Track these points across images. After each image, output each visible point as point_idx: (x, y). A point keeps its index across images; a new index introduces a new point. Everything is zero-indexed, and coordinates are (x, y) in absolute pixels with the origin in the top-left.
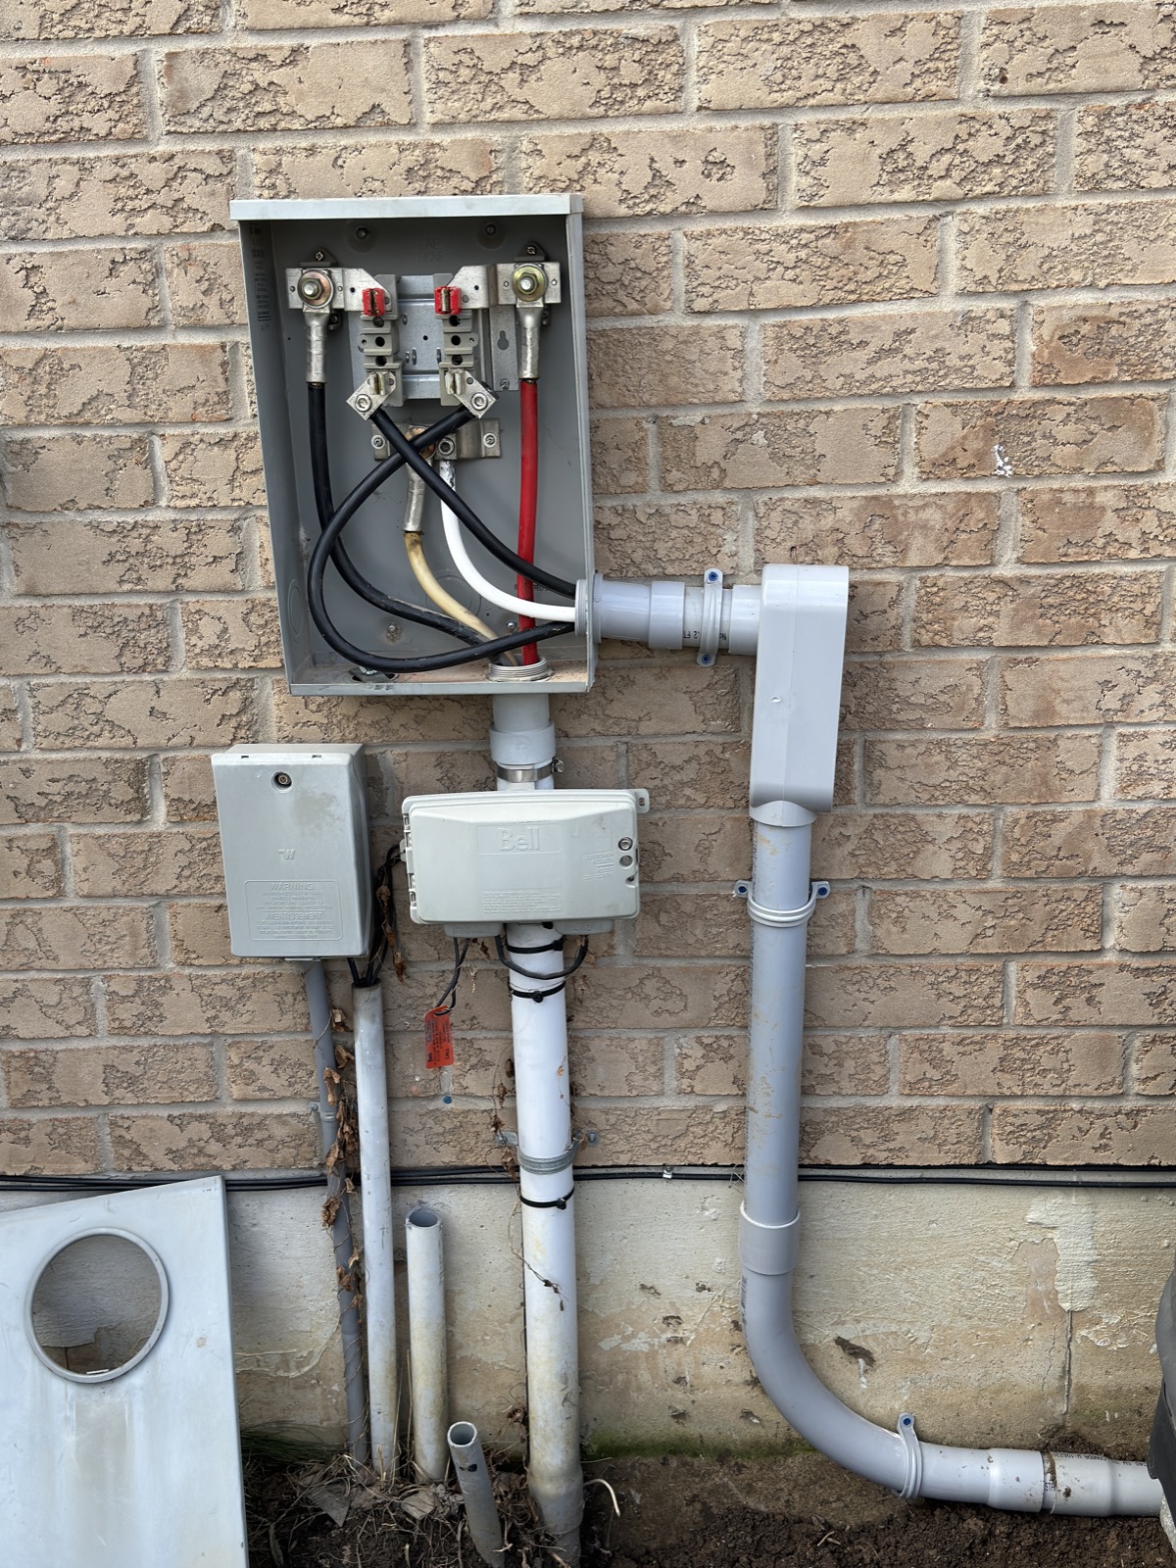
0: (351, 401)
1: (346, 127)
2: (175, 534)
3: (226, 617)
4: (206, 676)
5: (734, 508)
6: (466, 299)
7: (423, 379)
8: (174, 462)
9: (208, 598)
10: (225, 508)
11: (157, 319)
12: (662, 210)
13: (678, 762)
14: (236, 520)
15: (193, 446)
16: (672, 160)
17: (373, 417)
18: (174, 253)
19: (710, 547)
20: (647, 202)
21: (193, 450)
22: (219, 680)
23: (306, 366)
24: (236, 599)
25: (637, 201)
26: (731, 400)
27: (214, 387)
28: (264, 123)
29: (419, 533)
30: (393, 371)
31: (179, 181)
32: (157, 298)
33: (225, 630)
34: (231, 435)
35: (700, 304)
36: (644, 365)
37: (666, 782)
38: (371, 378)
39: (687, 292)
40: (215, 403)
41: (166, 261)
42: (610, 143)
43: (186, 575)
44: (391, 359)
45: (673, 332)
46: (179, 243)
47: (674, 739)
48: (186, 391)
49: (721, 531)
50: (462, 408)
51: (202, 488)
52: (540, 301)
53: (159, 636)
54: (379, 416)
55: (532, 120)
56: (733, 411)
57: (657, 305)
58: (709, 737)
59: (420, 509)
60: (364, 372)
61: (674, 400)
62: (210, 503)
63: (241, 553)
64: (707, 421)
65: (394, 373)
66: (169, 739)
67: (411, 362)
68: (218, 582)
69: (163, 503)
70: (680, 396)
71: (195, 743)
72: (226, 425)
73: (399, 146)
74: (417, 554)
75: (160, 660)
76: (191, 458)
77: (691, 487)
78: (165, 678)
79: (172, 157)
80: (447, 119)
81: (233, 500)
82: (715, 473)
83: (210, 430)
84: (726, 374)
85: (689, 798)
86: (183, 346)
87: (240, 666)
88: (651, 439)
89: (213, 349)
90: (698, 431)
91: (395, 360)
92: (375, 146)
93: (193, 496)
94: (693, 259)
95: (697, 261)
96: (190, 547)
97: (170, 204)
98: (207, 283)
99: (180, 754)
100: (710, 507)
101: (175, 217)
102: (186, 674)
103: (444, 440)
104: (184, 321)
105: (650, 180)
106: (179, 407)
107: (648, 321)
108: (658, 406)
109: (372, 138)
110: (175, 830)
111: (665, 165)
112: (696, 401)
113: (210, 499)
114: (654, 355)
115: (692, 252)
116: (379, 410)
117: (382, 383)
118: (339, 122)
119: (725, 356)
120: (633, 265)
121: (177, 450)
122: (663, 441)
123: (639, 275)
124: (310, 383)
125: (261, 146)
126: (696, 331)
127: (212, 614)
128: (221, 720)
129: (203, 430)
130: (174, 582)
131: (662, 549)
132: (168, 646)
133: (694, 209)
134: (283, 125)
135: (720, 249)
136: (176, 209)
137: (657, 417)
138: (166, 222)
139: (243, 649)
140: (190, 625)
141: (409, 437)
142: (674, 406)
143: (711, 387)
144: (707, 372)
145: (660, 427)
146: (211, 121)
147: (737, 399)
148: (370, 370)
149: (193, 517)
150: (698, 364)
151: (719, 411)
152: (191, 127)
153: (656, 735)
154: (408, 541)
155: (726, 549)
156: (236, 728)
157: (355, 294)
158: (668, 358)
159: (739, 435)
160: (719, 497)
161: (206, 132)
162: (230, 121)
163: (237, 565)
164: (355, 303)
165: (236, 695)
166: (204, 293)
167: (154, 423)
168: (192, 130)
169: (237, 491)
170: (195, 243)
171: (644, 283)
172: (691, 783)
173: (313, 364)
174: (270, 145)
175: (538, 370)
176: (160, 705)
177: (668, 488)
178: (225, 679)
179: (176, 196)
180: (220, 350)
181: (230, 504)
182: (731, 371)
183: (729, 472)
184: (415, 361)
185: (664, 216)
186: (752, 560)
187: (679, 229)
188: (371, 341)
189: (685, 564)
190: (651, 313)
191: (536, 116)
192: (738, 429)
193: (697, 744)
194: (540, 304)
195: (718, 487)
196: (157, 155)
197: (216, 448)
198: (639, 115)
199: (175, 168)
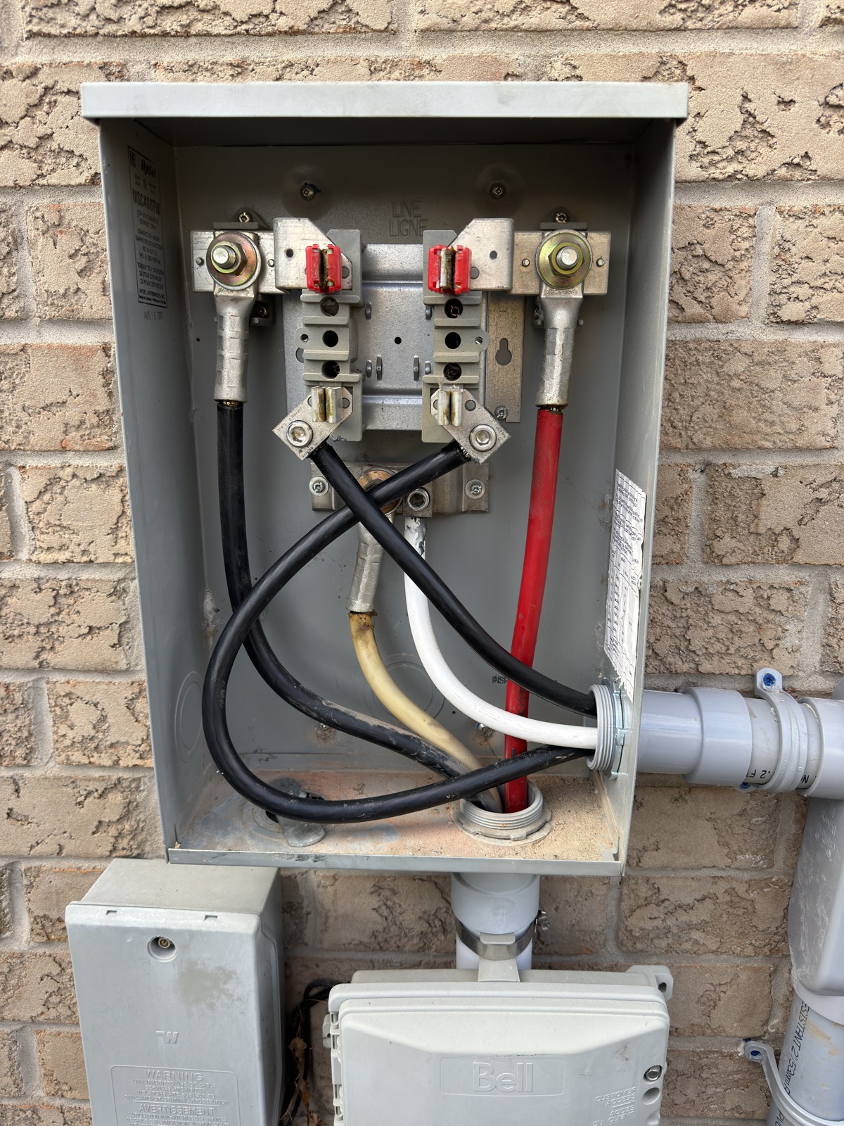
0: (281, 431)
1: (293, 32)
2: (39, 597)
3: (104, 703)
4: (79, 773)
5: (803, 589)
6: (475, 274)
7: (389, 401)
8: (38, 503)
9: (81, 678)
10: (105, 565)
11: (14, 308)
12: (751, 173)
13: (688, 900)
14: (119, 581)
15: (63, 483)
16: (775, 99)
17: (314, 456)
18: (38, 214)
19: (765, 640)
20: (730, 160)
21: (64, 488)
22: (95, 779)
23: (214, 375)
24: (117, 680)
25: (716, 158)
26: (819, 445)
27: (91, 404)
28: (171, 23)
29: (371, 614)
30: (348, 386)
31: (46, 108)
32: (15, 279)
33: (103, 719)
34: (115, 469)
35: (792, 311)
36: (700, 391)
37: (669, 922)
38: (315, 394)
39: (773, 293)
40: (93, 427)
41: (28, 227)
42: (684, 70)
43: (52, 648)
44: (348, 367)
45: (747, 348)
46: (46, 202)
47: (684, 874)
48: (54, 409)
49: (783, 619)
50: (454, 445)
51: (76, 539)
52: (578, 289)
53: (19, 722)
54: (323, 455)
55: (573, 30)
56: (818, 461)
57: (727, 309)
58: (732, 873)
59: (373, 583)
60: (303, 386)
61: (737, 441)
62: (85, 558)
63: (126, 622)
64: (781, 472)
65: (350, 389)
66: (32, 847)
67: (374, 375)
68: (95, 659)
69: (24, 555)
70: (747, 438)
71: (65, 852)
72: (108, 455)
73: (371, 63)
74: (367, 643)
75: (20, 752)
76: (60, 499)
77: (747, 559)
78: (27, 773)
79: (34, 72)
80: (445, 23)
81: (116, 555)
82: (785, 543)
83: (85, 461)
84: (817, 409)
85: (696, 942)
86: (50, 347)
87: (121, 763)
88: (696, 494)
89: (92, 351)
90: (766, 486)
91: (353, 371)
92: (335, 62)
93: (62, 548)
94: (787, 245)
95: (794, 250)
96: (58, 614)
97: (32, 142)
98: (84, 259)
99: (46, 864)
100: (772, 587)
101: (40, 164)
102: (53, 769)
103: (417, 491)
104: (51, 312)
105: (738, 127)
106: (44, 430)
107: (713, 331)
108: (714, 449)
109: (331, 51)
110: (40, 951)
111: (764, 108)
112: (768, 444)
113: (84, 552)
114: (716, 379)
115: (787, 237)
116: (324, 445)
117: (331, 403)
118: (283, 23)
119: (817, 385)
120: (699, 251)
121: (41, 487)
122: (712, 497)
123: (706, 265)
124: (221, 401)
125: (165, 60)
126: (780, 349)
127: (87, 698)
128: (97, 828)
129: (77, 461)
130: (37, 657)
131: (698, 639)
132: (31, 735)
133: (797, 174)
134: (198, 27)
135: (831, 234)
136: (41, 151)
137: (708, 464)
138: (26, 170)
139: (127, 743)
140: (58, 711)
141: (363, 483)
142: (735, 450)
143: (794, 426)
144: (789, 405)
145: (711, 478)
146: (93, 17)
147: (828, 445)
148: (313, 384)
149: (63, 575)
150: (778, 394)
151: (798, 460)
152: (63, 26)
153: (663, 868)
154: (354, 625)
155: (787, 643)
156: (116, 838)
157: (294, 260)
158: (736, 383)
159: (823, 494)
160: (784, 575)
161: (84, 35)
162: (121, 19)
163: (120, 636)
164: (293, 273)
165: (116, 799)
166: (81, 273)
167: (11, 451)
168: (65, 31)
169: (122, 543)
170: (69, 201)
171: (712, 278)
172: (702, 926)
173: (225, 373)
174: (180, 58)
175: (569, 392)
176: (20, 806)
177: (713, 559)
178: (102, 779)
179: (42, 131)
180: (100, 354)
181: (111, 559)
182: (823, 406)
183: (803, 542)
184: (379, 375)
185: (753, 183)
186: (818, 658)
187: (770, 203)
188: (317, 337)
189: (727, 659)
190: (717, 320)
191: (578, 23)
192: (822, 486)
193: (715, 879)
194: (577, 294)
195: (785, 561)
196: (13, 68)
197: (94, 486)
198: (732, 29)
199: (40, 90)
